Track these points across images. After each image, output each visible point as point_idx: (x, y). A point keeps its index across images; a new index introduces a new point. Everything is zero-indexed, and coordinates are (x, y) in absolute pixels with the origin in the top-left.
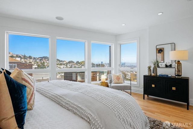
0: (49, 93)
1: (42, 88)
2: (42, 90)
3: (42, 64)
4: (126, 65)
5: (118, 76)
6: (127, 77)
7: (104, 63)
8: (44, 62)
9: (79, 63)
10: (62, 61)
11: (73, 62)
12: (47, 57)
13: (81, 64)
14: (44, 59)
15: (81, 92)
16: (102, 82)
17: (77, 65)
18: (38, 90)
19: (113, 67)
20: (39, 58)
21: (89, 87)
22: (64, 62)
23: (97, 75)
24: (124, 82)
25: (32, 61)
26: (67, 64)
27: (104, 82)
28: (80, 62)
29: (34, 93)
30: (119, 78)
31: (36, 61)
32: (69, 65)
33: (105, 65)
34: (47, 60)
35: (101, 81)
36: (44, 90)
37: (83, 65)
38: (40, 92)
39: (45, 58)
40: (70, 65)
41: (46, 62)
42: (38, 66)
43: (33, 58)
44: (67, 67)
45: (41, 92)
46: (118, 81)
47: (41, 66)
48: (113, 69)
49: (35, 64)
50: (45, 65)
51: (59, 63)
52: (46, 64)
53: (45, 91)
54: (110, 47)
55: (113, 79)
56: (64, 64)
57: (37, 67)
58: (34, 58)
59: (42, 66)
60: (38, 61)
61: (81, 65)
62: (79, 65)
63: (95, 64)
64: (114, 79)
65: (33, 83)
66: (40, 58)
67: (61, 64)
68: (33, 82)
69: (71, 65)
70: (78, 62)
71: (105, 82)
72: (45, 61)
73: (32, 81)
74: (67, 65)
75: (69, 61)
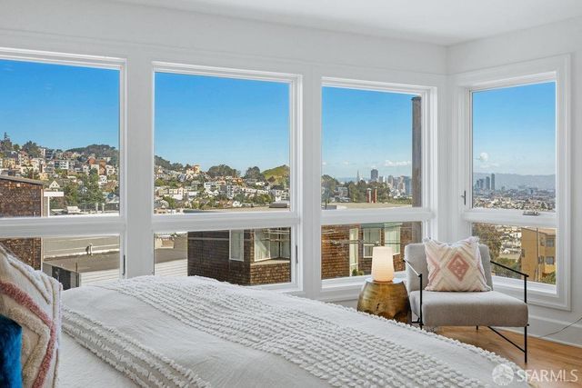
0: (120, 349)
1: (89, 320)
2: (90, 331)
3: (85, 182)
4: (497, 187)
5: (458, 256)
6: (506, 247)
7: (384, 176)
8: (93, 172)
9: (260, 177)
10: (177, 167)
11: (232, 172)
12: (107, 147)
13: (272, 180)
14: (92, 157)
15: (276, 350)
16: (376, 284)
17: (249, 186)
18: (70, 327)
19: (435, 205)
20: (73, 151)
21: (316, 320)
22: (189, 172)
23: (352, 237)
24: (489, 283)
25: (41, 166)
26: (202, 179)
27: (384, 283)
28: (266, 172)
29: (55, 352)
30: (465, 266)
31: (57, 165)
32: (213, 188)
33: (390, 186)
34: (109, 163)
35: (370, 279)
36: (98, 331)
37: (281, 187)
38: (79, 337)
39: (100, 151)
40: (218, 184)
41: (105, 174)
42: (67, 191)
43: (43, 153)
44: (200, 195)
45: (83, 339)
46: (461, 279)
47: (80, 188)
48: (433, 216)
49: (51, 180)
50: (97, 187)
51: (167, 178)
52: (102, 181)
53: (105, 334)
54: (417, 100)
55: (431, 269)
56: (188, 183)
57: (61, 194)
58: (49, 154)
59: (85, 190)
60: (66, 165)
61: (271, 184)
62: (261, 188)
63: (338, 183)
64: (438, 270)
65: (51, 306)
66: (75, 155)
67: (173, 183)
68: (50, 297)
69: (223, 188)
70: (254, 173)
71: (390, 284)
72: (97, 167)
73: (47, 294)
74: (201, 186)
75: (213, 168)
